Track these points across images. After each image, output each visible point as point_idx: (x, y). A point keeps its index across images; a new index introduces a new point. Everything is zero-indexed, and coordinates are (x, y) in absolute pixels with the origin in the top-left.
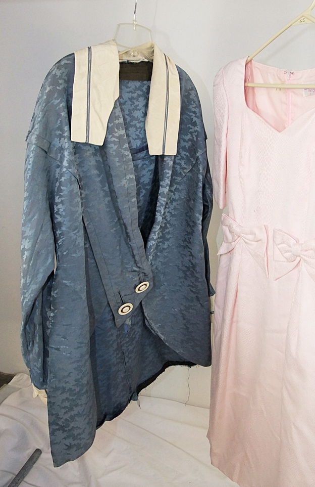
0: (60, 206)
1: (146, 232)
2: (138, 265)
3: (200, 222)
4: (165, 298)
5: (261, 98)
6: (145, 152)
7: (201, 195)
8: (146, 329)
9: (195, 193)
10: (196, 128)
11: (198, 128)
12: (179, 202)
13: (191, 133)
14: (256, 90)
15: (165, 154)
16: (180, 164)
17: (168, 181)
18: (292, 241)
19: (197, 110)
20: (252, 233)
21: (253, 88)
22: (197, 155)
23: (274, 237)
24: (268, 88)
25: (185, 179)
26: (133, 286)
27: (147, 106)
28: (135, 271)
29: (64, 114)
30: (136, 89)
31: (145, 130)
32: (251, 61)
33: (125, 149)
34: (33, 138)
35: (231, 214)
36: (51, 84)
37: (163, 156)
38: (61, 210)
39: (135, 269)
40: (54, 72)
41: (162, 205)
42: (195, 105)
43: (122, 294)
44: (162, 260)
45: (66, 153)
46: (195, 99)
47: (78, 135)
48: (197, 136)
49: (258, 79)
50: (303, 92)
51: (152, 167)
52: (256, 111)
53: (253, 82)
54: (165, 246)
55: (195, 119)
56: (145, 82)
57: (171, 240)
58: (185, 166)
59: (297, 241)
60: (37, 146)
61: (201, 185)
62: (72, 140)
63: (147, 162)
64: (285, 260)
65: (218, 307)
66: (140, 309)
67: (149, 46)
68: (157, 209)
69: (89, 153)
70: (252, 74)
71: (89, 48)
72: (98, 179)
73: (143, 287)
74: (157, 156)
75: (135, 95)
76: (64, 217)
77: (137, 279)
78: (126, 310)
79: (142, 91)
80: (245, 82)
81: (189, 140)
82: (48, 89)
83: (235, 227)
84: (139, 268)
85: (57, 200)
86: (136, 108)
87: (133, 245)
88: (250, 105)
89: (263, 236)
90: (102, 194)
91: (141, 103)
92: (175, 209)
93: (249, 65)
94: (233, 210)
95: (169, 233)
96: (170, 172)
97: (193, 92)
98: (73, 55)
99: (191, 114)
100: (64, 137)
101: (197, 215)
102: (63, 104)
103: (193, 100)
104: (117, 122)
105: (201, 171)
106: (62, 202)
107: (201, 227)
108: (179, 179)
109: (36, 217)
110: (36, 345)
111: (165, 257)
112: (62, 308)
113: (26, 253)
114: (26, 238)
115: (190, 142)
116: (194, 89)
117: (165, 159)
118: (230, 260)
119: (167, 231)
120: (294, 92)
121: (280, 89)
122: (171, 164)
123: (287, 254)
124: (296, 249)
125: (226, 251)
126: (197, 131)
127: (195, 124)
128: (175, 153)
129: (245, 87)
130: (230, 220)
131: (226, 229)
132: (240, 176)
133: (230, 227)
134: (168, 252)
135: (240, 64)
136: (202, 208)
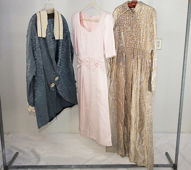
0: (36, 54)
1: (57, 62)
2: (56, 71)
3: (71, 59)
4: (62, 83)
5: (85, 23)
6: (54, 39)
7: (70, 51)
8: (58, 94)
9: (69, 50)
10: (67, 31)
11: (68, 31)
12: (64, 54)
13: (66, 33)
14: (83, 20)
15: (60, 39)
16: (63, 42)
17: (61, 47)
18: (95, 60)
19: (67, 26)
20: (86, 60)
21: (82, 20)
22: (68, 39)
23: (91, 59)
24: (85, 20)
25: (65, 47)
26: (54, 78)
27: (53, 26)
28: (54, 73)
29: (35, 30)
30: (50, 21)
31: (53, 33)
32: (81, 12)
33: (51, 38)
34: (29, 37)
35: (79, 55)
36: (32, 22)
38: (37, 55)
39: (55, 73)
40: (32, 19)
41: (60, 54)
42: (66, 25)
43: (51, 81)
44: (60, 72)
45: (37, 40)
46: (66, 23)
47: (39, 35)
48: (68, 34)
49: (83, 17)
50: (94, 22)
51: (56, 43)
52: (84, 26)
53: (82, 18)
54: (61, 67)
55: (67, 29)
56: (52, 19)
57: (62, 65)
58: (65, 43)
59: (96, 60)
61: (70, 48)
62: (38, 36)
63: (55, 42)
64: (94, 65)
65: (79, 84)
66: (56, 86)
67: (53, 9)
68: (59, 55)
69: (41, 39)
70: (82, 16)
71: (39, 12)
72: (44, 47)
73: (57, 79)
74: (57, 40)
75: (50, 23)
76: (38, 57)
77: (55, 76)
78: (53, 85)
79: (52, 22)
80: (80, 18)
81: (65, 35)
82: (31, 23)
83: (81, 59)
84: (56, 72)
85: (35, 52)
86: (51, 27)
87: (54, 65)
88: (82, 24)
89: (88, 60)
90: (45, 51)
91: (52, 25)
92: (63, 56)
94: (80, 54)
95: (62, 63)
96: (61, 44)
97: (65, 21)
98: (35, 15)
99: (65, 27)
100: (36, 36)
101: (70, 57)
102: (35, 27)
103: (65, 23)
104: (48, 31)
105: (70, 44)
106: (37, 53)
107: (71, 60)
108: (63, 47)
109: (31, 57)
110: (32, 93)
111: (61, 71)
112: (38, 82)
113: (29, 67)
114: (29, 63)
115: (66, 36)
116: (65, 20)
117: (60, 41)
118: (81, 69)
119: (61, 62)
121: (89, 21)
122: (61, 42)
123: (94, 64)
124: (96, 62)
125: (79, 67)
126: (67, 32)
127: (66, 30)
128: (62, 39)
129: (80, 20)
130: (79, 57)
131: (78, 60)
132: (81, 45)
133: (79, 59)
134: (62, 69)
135: (78, 13)
136: (71, 55)
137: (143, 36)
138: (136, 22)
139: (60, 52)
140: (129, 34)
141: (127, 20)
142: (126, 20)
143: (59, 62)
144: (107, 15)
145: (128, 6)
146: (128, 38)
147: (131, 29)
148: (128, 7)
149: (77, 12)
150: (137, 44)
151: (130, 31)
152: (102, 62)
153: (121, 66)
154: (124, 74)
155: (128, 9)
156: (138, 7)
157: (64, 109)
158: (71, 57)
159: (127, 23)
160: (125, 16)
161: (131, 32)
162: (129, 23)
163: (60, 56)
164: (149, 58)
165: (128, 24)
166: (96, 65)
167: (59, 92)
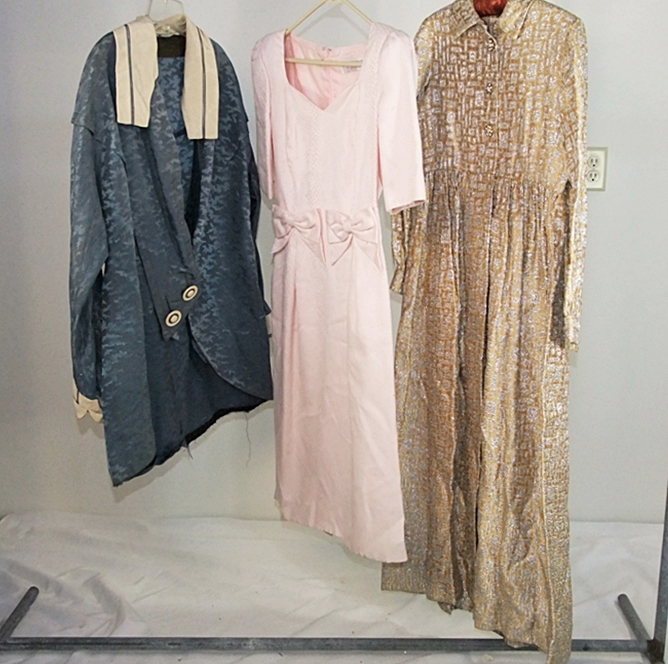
0: (109, 191)
1: (192, 227)
2: (186, 264)
3: (248, 217)
4: (214, 315)
5: (303, 74)
6: (183, 136)
7: (247, 185)
8: (194, 355)
9: (241, 182)
10: (235, 109)
11: (238, 109)
12: (222, 196)
13: (230, 114)
14: (297, 65)
15: (206, 137)
16: (220, 152)
17: (210, 169)
18: (343, 218)
19: (235, 88)
20: (306, 219)
21: (294, 64)
22: (240, 139)
23: (327, 218)
24: (310, 63)
25: (227, 168)
26: (180, 291)
27: (182, 84)
28: (182, 272)
29: (108, 95)
30: (170, 66)
31: (181, 112)
32: (289, 34)
33: (169, 131)
34: (82, 120)
35: (282, 204)
36: (94, 65)
37: (203, 140)
38: (111, 195)
39: (182, 270)
40: (96, 53)
41: (206, 196)
42: (231, 83)
43: (170, 300)
44: (207, 267)
45: (113, 136)
46: (232, 75)
47: (124, 118)
48: (237, 118)
49: (299, 54)
50: (342, 69)
51: (191, 153)
52: (299, 88)
53: (293, 57)
54: (210, 250)
55: (233, 98)
56: (178, 58)
57: (215, 243)
58: (225, 153)
59: (348, 218)
60: (86, 128)
61: (246, 173)
62: (119, 121)
63: (185, 148)
64: (339, 240)
65: (277, 319)
66: (186, 323)
67: (179, 18)
68: (201, 200)
69: (132, 134)
70: (292, 48)
71: (126, 25)
72: (141, 165)
73: (191, 293)
74: (195, 141)
75: (169, 73)
76: (115, 202)
77: (184, 282)
78: (174, 319)
79: (176, 68)
80: (286, 56)
81: (229, 122)
82: (92, 70)
83: (288, 218)
84: (186, 267)
85: (106, 184)
86: (171, 88)
87: (181, 239)
88: (293, 81)
89: (314, 220)
90: (145, 181)
91: (176, 80)
92: (218, 205)
93: (288, 38)
94: (284, 199)
95: (212, 234)
96: (212, 158)
97: (228, 68)
98: (111, 36)
99: (229, 92)
100: (110, 119)
101: (245, 209)
102: (107, 85)
103: (229, 76)
104: (158, 102)
105: (245, 157)
106: (111, 187)
107: (249, 223)
108: (220, 169)
109: (88, 201)
110: (89, 345)
111: (210, 264)
112: (116, 301)
113: (80, 239)
114: (79, 224)
115: (230, 125)
116: (230, 63)
117: (206, 143)
118: (285, 258)
119: (211, 231)
120: (335, 70)
121: (321, 65)
122: (212, 149)
123: (340, 234)
124: (347, 226)
125: (280, 248)
126: (236, 112)
127: (233, 104)
128: (216, 137)
129: (286, 62)
130: (281, 211)
131: (278, 222)
132: (288, 160)
133: (281, 218)
134: (213, 258)
135: (278, 38)
136: (249, 200)
137: (532, 125)
138: (507, 73)
139: (205, 190)
140: (479, 118)
141: (468, 64)
142: (464, 63)
143: (200, 227)
144: (393, 39)
145: (473, 10)
146: (474, 137)
147: (486, 98)
148: (473, 14)
149: (275, 33)
150: (507, 159)
151: (480, 108)
152: (372, 224)
153: (447, 245)
154: (456, 278)
155: (475, 19)
156: (515, 11)
157: (218, 418)
158: (249, 212)
159: (469, 76)
160: (463, 48)
161: (485, 110)
162: (480, 78)
163: (204, 203)
164: (557, 211)
165: (475, 79)
166: (348, 237)
167: (202, 348)
